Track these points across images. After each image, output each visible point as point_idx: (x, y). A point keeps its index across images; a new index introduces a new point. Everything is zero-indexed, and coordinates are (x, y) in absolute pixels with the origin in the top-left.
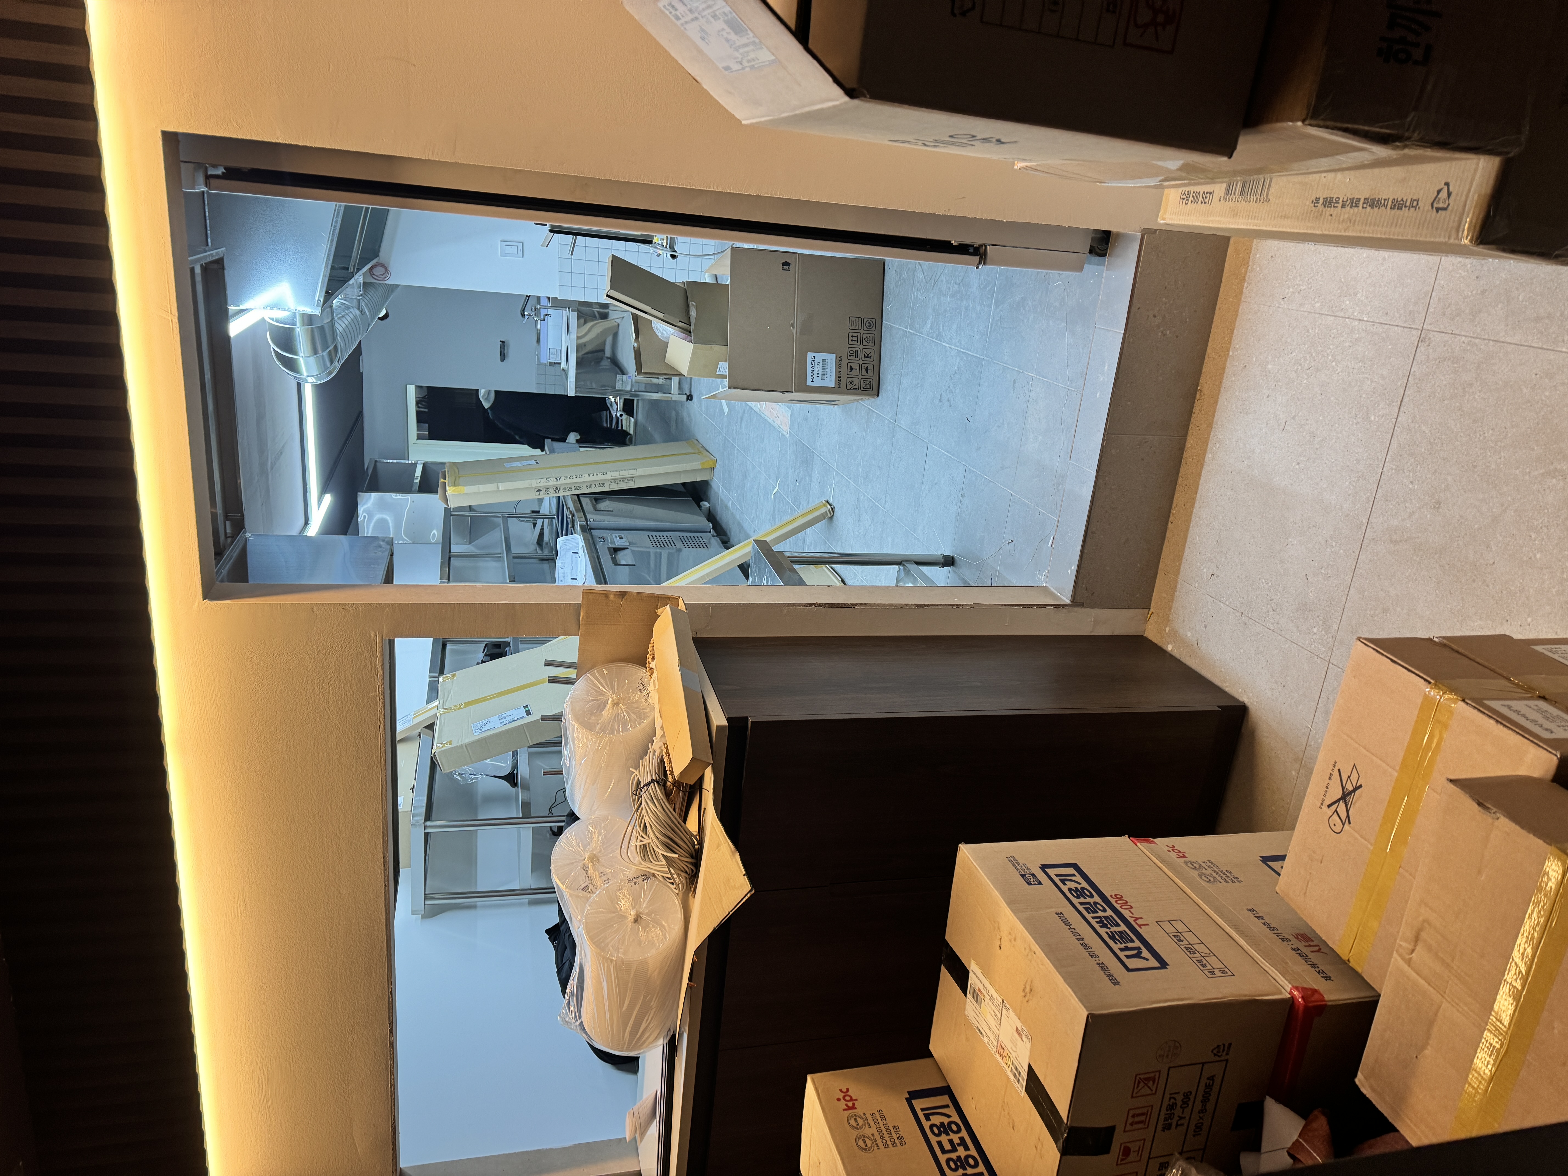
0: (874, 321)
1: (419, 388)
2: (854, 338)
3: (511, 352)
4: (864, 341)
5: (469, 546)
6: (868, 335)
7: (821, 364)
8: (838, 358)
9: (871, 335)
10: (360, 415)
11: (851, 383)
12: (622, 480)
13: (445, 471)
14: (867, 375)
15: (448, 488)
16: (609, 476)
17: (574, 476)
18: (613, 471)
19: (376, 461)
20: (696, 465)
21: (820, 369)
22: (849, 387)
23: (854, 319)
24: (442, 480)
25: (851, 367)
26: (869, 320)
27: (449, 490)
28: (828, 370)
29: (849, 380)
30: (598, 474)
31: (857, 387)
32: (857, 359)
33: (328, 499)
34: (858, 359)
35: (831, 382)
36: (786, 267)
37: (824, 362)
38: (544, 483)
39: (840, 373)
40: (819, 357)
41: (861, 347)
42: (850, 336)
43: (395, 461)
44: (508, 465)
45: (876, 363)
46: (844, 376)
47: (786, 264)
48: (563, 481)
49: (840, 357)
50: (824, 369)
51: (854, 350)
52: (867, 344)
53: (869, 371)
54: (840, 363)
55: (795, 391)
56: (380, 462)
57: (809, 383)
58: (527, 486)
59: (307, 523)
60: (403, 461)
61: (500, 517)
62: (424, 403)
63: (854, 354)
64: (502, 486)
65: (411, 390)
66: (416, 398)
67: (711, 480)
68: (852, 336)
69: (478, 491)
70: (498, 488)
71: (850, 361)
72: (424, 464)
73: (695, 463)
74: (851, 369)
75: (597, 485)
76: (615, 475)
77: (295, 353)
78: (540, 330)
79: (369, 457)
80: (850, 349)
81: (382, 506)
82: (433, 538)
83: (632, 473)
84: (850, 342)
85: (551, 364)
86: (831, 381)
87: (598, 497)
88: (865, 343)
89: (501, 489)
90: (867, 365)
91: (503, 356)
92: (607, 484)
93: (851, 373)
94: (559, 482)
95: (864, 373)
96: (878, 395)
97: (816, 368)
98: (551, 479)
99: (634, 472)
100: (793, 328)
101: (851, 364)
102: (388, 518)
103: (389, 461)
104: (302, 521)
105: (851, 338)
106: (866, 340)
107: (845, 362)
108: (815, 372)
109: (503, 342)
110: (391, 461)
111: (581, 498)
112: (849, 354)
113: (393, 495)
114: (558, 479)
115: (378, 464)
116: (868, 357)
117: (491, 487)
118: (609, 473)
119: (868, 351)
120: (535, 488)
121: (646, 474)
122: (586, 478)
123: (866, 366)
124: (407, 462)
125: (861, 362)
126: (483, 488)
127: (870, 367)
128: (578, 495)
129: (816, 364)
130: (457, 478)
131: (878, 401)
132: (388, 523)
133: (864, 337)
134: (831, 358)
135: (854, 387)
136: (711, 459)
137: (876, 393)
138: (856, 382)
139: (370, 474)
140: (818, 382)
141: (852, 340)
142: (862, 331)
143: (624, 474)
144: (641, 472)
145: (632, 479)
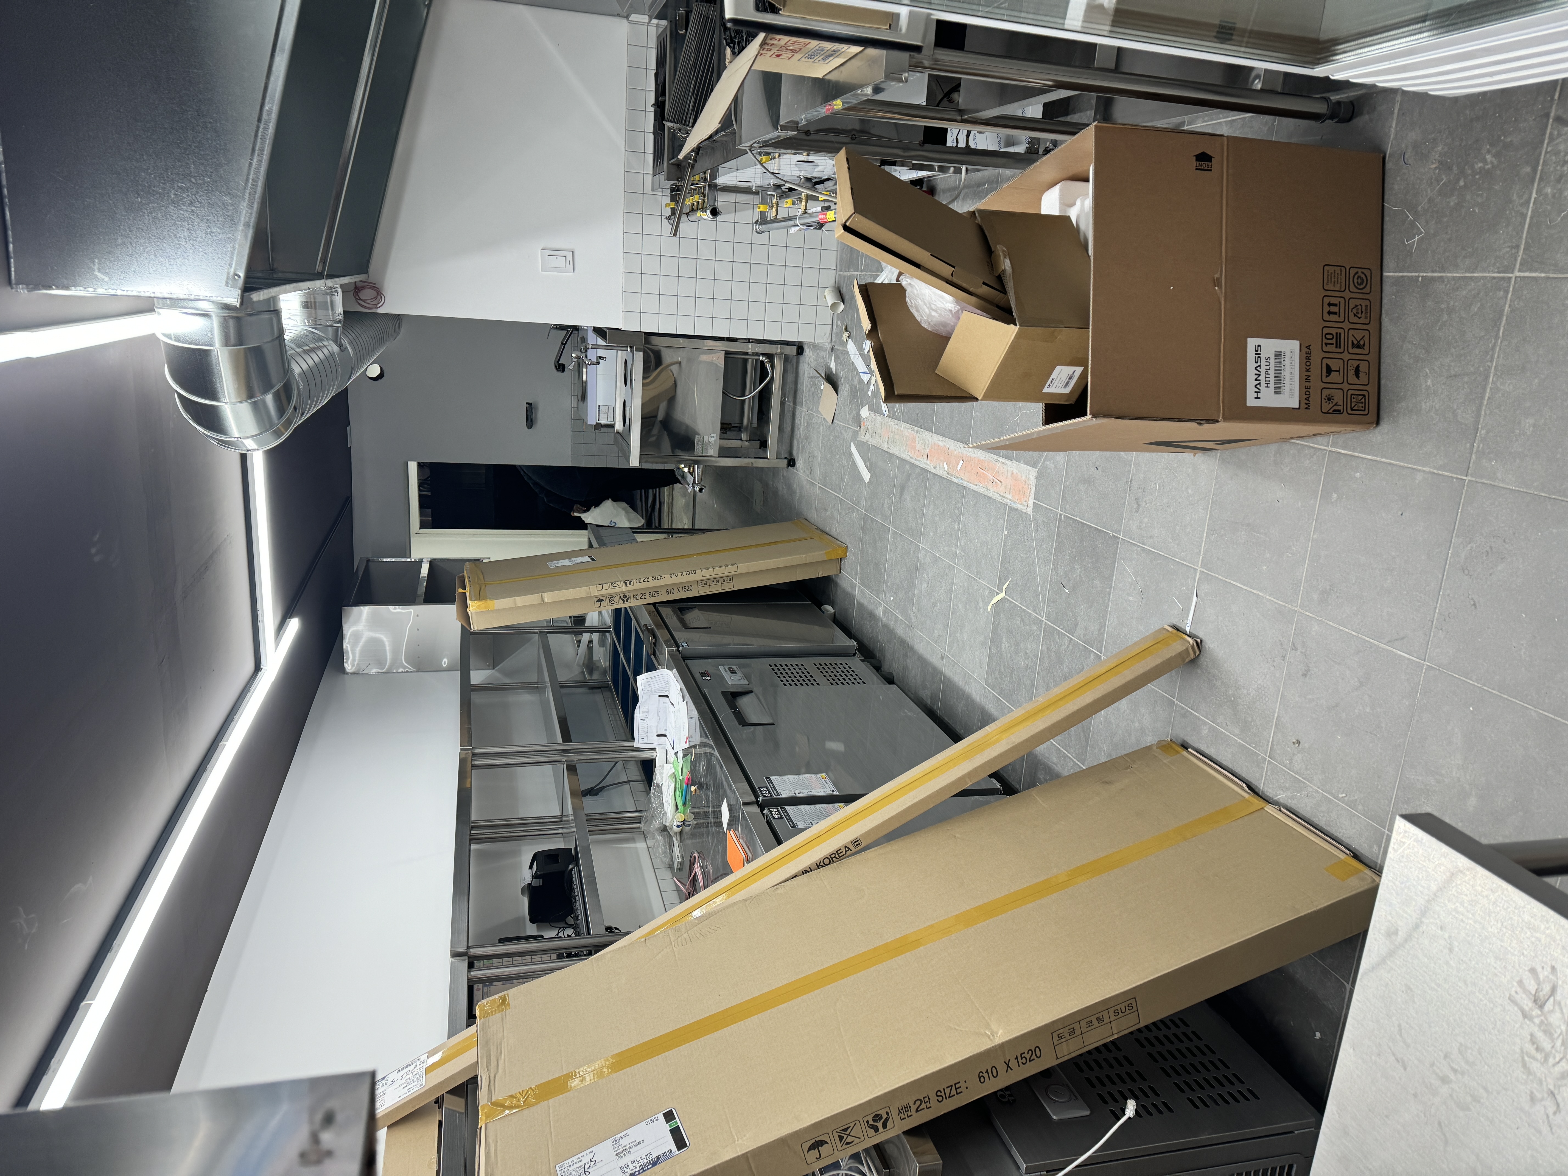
0: (1367, 272)
1: (421, 466)
2: (1333, 309)
3: (541, 415)
4: (1351, 314)
5: (493, 671)
6: (1358, 302)
7: (1272, 361)
8: (1305, 350)
9: (1364, 303)
10: (347, 502)
11: (1329, 399)
12: (715, 580)
13: (463, 576)
14: (1357, 382)
15: (469, 602)
16: (699, 576)
17: (651, 578)
18: (704, 569)
19: (368, 561)
20: (819, 555)
21: (1272, 372)
22: (1326, 407)
23: (1331, 269)
24: (461, 590)
25: (1328, 367)
26: (1360, 271)
27: (472, 606)
28: (1286, 373)
29: (1326, 393)
30: (684, 573)
31: (1340, 408)
32: (1338, 350)
33: (294, 625)
34: (1341, 350)
35: (1290, 399)
36: (1204, 164)
37: (1278, 355)
38: (607, 590)
39: (1307, 379)
40: (1270, 346)
41: (1346, 326)
42: (1326, 306)
43: (393, 560)
44: (552, 565)
45: (1372, 357)
46: (1316, 384)
47: (1204, 158)
48: (635, 585)
49: (1308, 347)
50: (1278, 371)
51: (1334, 331)
52: (1356, 320)
53: (1361, 374)
54: (1308, 358)
55: (1226, 419)
56: (373, 561)
57: (1251, 401)
58: (584, 595)
59: (258, 668)
60: (403, 560)
61: (537, 633)
62: (426, 486)
63: (1334, 341)
64: (548, 597)
65: (413, 467)
66: (418, 480)
67: (838, 575)
68: (1330, 305)
69: (513, 606)
70: (543, 600)
71: (1327, 355)
72: (431, 562)
73: (817, 553)
74: (1329, 370)
75: (681, 589)
76: (708, 574)
77: (214, 396)
78: (586, 382)
79: (359, 554)
80: (1326, 331)
81: (375, 623)
82: (445, 663)
83: (731, 570)
84: (1327, 317)
85: (599, 426)
86: (1292, 395)
87: (683, 606)
88: (1353, 319)
89: (546, 600)
90: (1358, 362)
91: (530, 422)
92: (695, 587)
93: (1329, 379)
94: (629, 588)
95: (1352, 378)
96: (1378, 423)
97: (1263, 370)
98: (619, 583)
99: (734, 568)
100: (1220, 287)
101: (1329, 362)
102: (385, 639)
103: (385, 560)
104: (250, 666)
105: (1326, 309)
106: (1355, 311)
107: (1317, 356)
108: (1262, 378)
109: (529, 404)
110: (389, 560)
111: (660, 608)
112: (1325, 341)
113: (391, 608)
114: (628, 582)
115: (370, 564)
116: (1358, 346)
117: (531, 599)
118: (699, 572)
119: (1359, 335)
120: (595, 597)
121: (751, 571)
122: (667, 580)
123: (1356, 363)
124: (409, 560)
125: (1346, 356)
126: (520, 601)
127: (1363, 367)
128: (654, 604)
129: (1263, 363)
130: (483, 587)
131: (1377, 435)
132: (384, 645)
133: (1351, 306)
134: (1291, 348)
135: (1336, 408)
136: (840, 546)
137: (1375, 419)
138: (1338, 397)
139: (360, 576)
140: (1269, 399)
141: (1330, 313)
142: (1347, 295)
143: (720, 572)
144: (743, 568)
145: (730, 578)
